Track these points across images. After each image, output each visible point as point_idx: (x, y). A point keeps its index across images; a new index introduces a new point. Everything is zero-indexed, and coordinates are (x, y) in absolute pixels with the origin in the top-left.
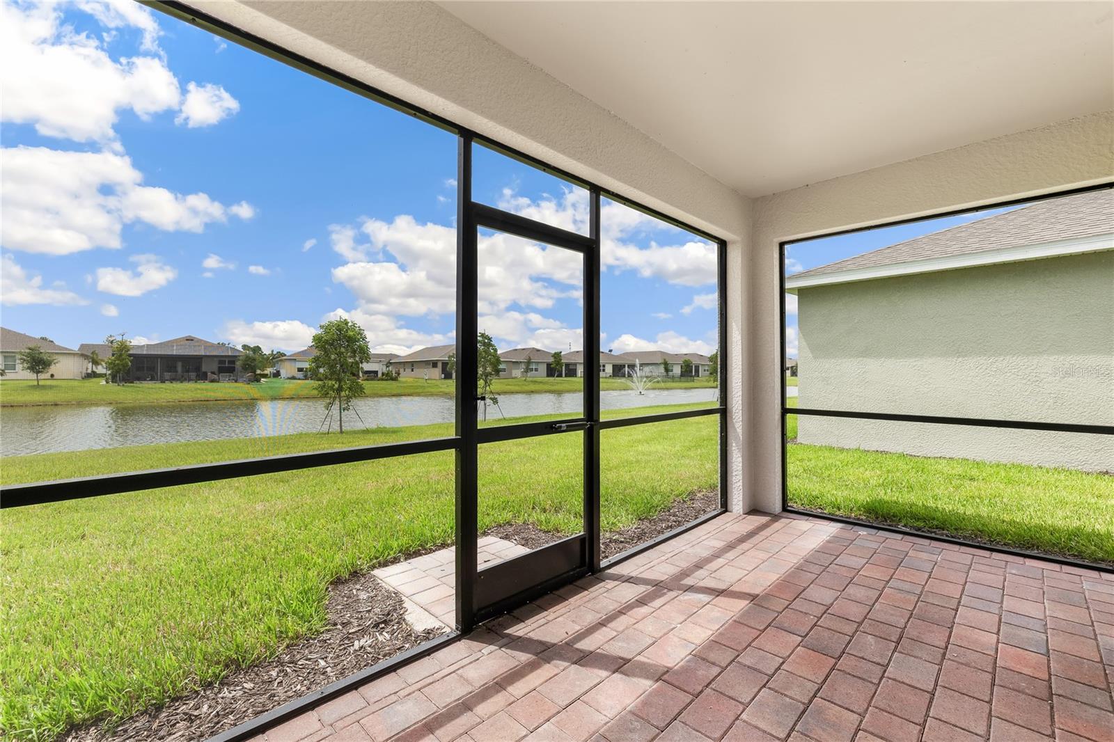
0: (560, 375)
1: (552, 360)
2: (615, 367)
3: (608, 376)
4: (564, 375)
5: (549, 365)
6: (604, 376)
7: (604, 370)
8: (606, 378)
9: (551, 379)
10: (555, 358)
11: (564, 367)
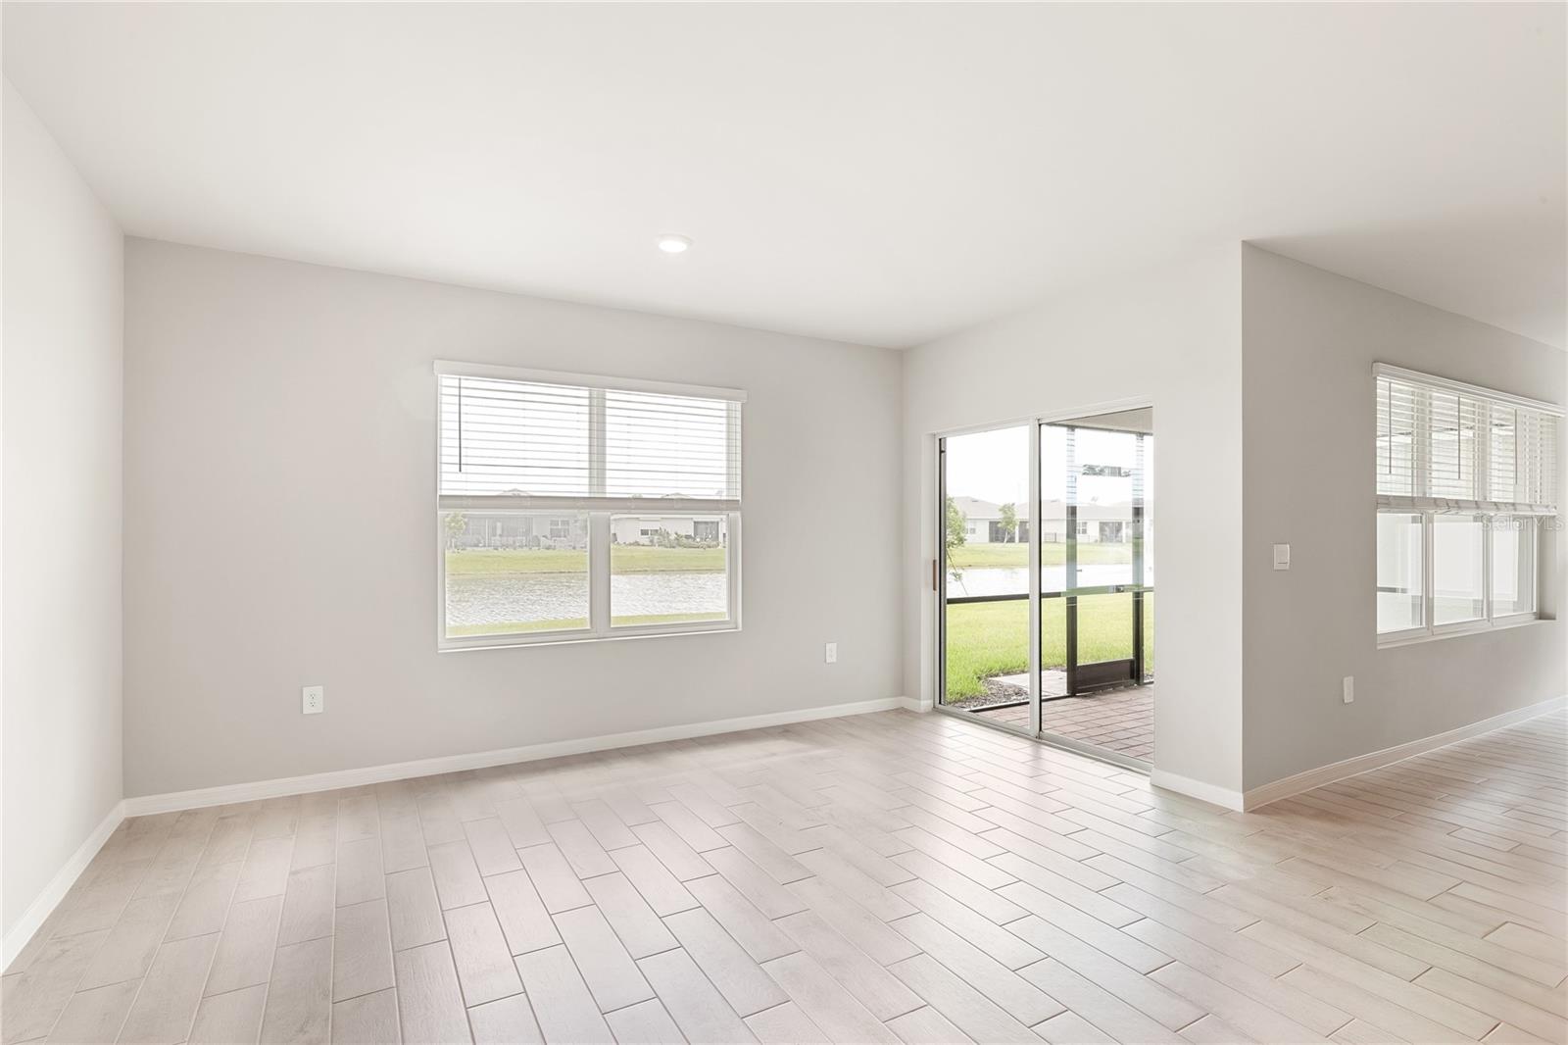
0: (1011, 540)
1: (998, 516)
2: (1103, 526)
3: (1092, 541)
4: (1017, 539)
5: (993, 524)
6: (1086, 541)
7: (1084, 532)
8: (1089, 544)
9: (998, 545)
10: (1005, 512)
11: (1017, 527)
